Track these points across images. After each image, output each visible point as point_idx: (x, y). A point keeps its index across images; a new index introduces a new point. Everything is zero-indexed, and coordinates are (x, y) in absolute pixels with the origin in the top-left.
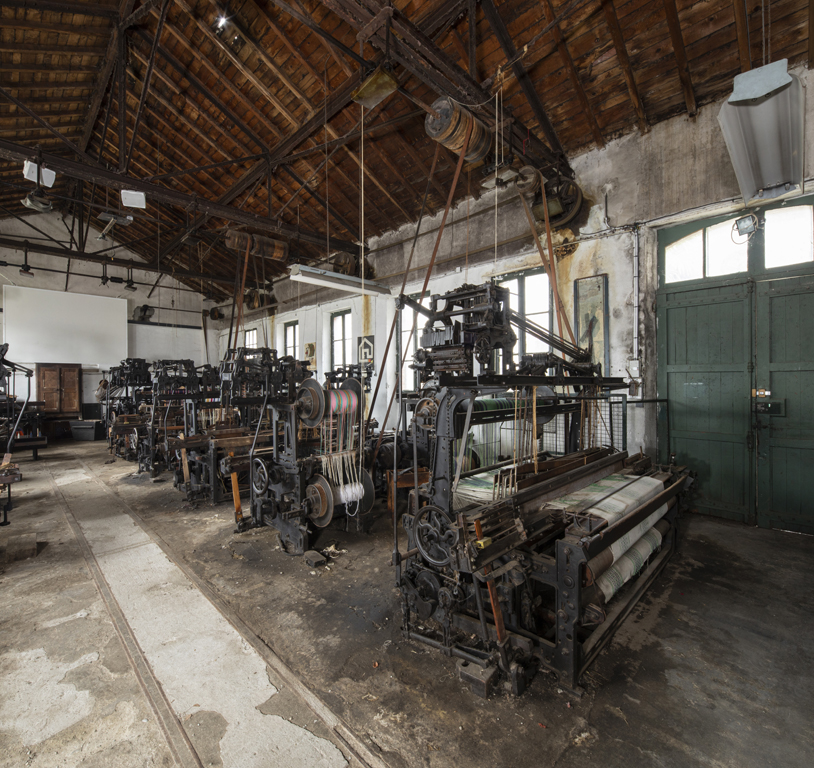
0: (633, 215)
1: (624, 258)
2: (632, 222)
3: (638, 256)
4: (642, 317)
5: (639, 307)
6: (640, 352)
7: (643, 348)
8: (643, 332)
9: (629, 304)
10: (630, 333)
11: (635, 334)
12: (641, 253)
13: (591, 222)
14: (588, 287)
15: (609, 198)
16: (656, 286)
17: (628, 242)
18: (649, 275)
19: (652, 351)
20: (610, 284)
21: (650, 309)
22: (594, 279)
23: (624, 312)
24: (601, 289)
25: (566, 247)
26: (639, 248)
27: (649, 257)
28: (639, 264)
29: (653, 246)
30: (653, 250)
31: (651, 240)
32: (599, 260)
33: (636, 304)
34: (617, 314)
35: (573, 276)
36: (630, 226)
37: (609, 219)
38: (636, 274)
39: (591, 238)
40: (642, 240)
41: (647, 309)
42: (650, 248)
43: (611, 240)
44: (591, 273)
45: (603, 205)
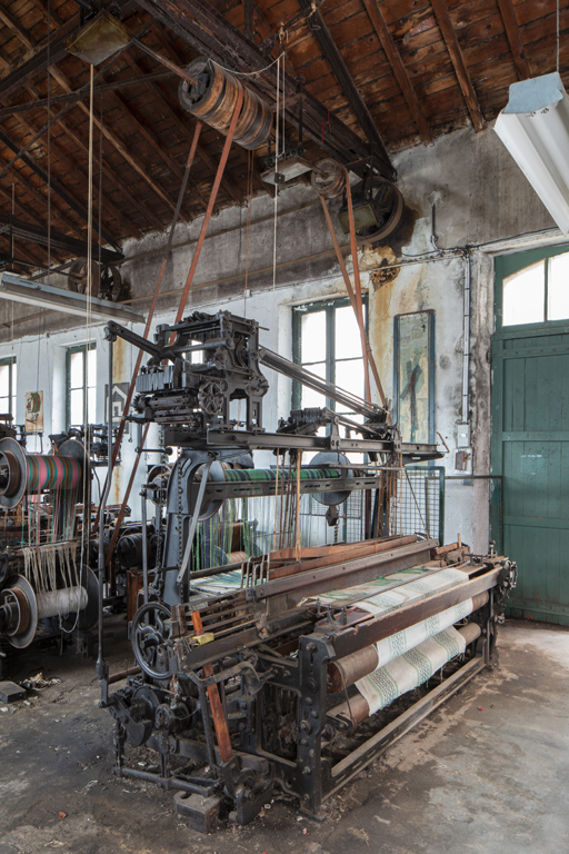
0: (464, 234)
1: (454, 290)
2: (463, 245)
3: (470, 289)
4: (473, 368)
5: (470, 355)
6: (470, 413)
7: (474, 409)
8: (474, 389)
9: (459, 351)
10: (459, 389)
11: (465, 391)
12: (474, 285)
13: (415, 239)
14: (412, 326)
15: (437, 209)
16: (492, 330)
17: (458, 270)
18: (483, 314)
19: (485, 414)
20: (437, 324)
21: (483, 359)
22: (418, 316)
23: (453, 361)
24: (426, 330)
25: (385, 271)
26: (471, 279)
27: (484, 291)
28: (471, 299)
29: (488, 276)
30: (488, 283)
31: (486, 269)
32: (425, 291)
33: (466, 352)
34: (445, 365)
35: (394, 310)
36: (462, 248)
37: (437, 238)
38: (467, 312)
39: (416, 260)
40: (476, 268)
41: (480, 359)
42: (485, 280)
43: (439, 265)
44: (415, 308)
45: (429, 219)
